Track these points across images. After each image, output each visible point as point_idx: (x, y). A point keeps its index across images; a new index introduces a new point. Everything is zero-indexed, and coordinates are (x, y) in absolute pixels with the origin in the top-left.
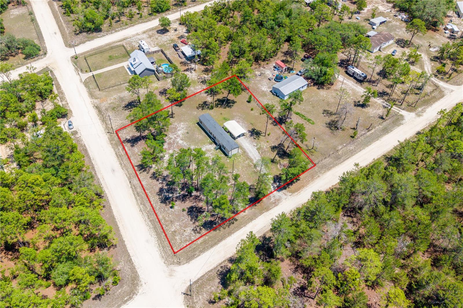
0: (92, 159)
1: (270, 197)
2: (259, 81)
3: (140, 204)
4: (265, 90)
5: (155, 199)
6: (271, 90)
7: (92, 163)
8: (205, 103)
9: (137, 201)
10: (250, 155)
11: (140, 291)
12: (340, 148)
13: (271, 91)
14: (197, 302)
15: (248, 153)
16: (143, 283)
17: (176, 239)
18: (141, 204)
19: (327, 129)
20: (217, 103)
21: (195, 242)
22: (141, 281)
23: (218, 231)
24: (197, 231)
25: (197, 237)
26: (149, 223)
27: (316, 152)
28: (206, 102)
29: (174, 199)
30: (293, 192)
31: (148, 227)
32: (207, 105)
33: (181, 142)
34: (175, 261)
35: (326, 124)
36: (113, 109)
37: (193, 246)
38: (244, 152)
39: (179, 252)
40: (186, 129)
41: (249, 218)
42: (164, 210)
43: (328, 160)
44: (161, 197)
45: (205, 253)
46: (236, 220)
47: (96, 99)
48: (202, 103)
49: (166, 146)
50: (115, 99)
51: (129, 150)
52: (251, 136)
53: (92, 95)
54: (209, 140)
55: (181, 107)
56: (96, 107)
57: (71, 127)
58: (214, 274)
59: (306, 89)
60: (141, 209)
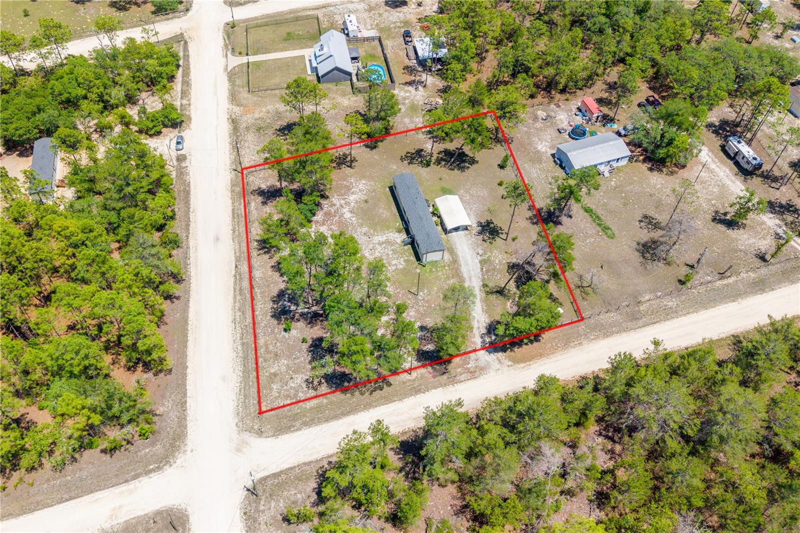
0: (191, 210)
1: (470, 357)
2: (541, 129)
3: (237, 308)
4: (543, 150)
5: (264, 307)
6: (554, 152)
7: (189, 218)
8: (419, 152)
9: (235, 302)
10: (464, 270)
11: (178, 462)
12: (647, 298)
13: (553, 155)
14: (263, 511)
15: (461, 265)
16: (189, 449)
17: (271, 389)
18: (239, 310)
19: (637, 254)
20: (440, 156)
21: (301, 404)
22: (186, 445)
23: (349, 395)
24: (313, 384)
25: (309, 396)
26: (240, 347)
27: (594, 295)
28: (422, 150)
29: (297, 316)
30: (516, 361)
31: (235, 355)
32: (421, 156)
33: (348, 215)
34: (256, 427)
35: (638, 244)
36: (259, 129)
37: (296, 409)
38: (455, 261)
39: (267, 414)
40: (365, 194)
41: (414, 388)
42: (273, 332)
43: (613, 316)
44: (275, 306)
45: (311, 429)
46: (389, 384)
47: (238, 105)
48: (414, 152)
49: (320, 217)
50: (268, 112)
51: (256, 209)
52: (480, 233)
53: (233, 97)
54: (399, 223)
55: (374, 150)
56: (233, 120)
57: (180, 147)
58: (313, 470)
59: (626, 166)
60: (235, 319)
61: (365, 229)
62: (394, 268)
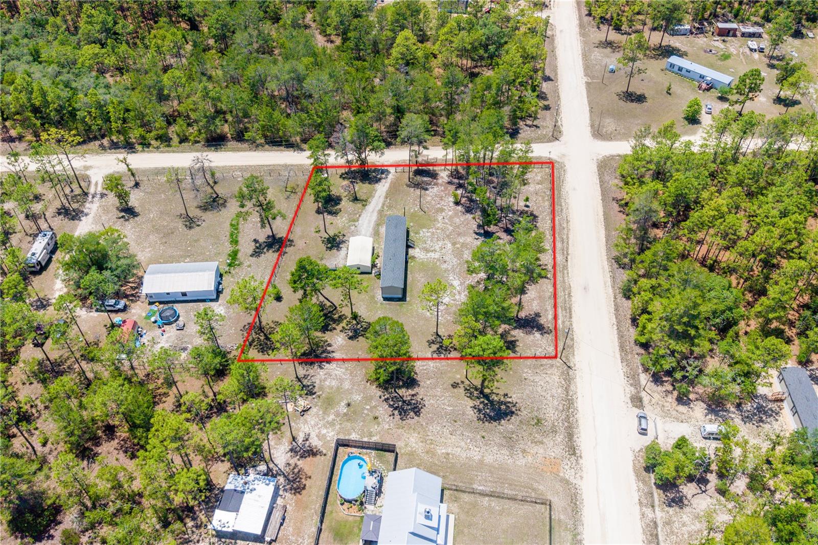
5: (544, 224)
8: (354, 336)
20: (334, 326)
28: (351, 338)
29: (518, 213)
32: (355, 331)
36: (539, 422)
48: (360, 338)
51: (546, 310)
60: (568, 223)
61: (444, 266)
62: (431, 230)
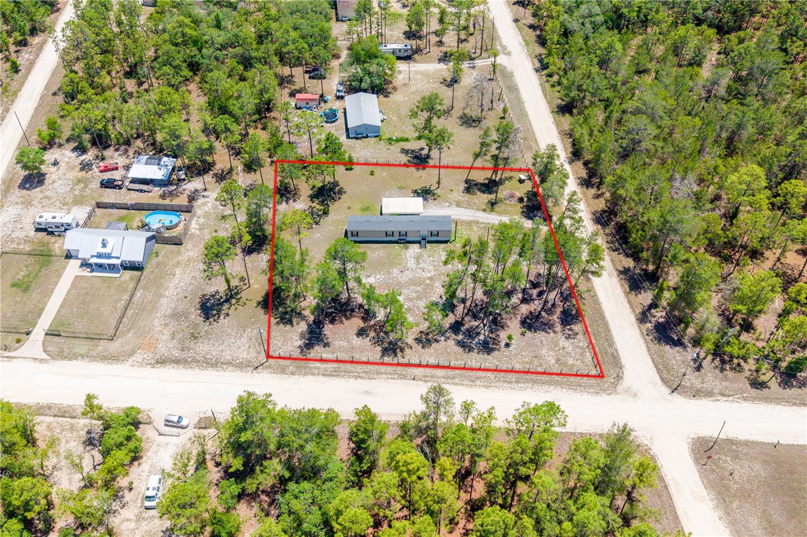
3: (471, 383)
5: (475, 359)
9: (462, 385)
10: (464, 218)
11: (646, 442)
13: (349, 138)
14: (692, 384)
15: (459, 219)
17: (573, 365)
18: (473, 381)
19: (471, 129)
20: (317, 201)
23: (585, 313)
24: (571, 335)
25: (585, 339)
26: (521, 385)
29: (493, 336)
31: (529, 390)
34: (612, 381)
35: (461, 126)
36: (193, 337)
42: (508, 356)
44: (476, 351)
47: (131, 354)
53: (111, 358)
56: (157, 363)
57: (185, 421)
58: (655, 346)
60: (484, 386)
61: (396, 271)
